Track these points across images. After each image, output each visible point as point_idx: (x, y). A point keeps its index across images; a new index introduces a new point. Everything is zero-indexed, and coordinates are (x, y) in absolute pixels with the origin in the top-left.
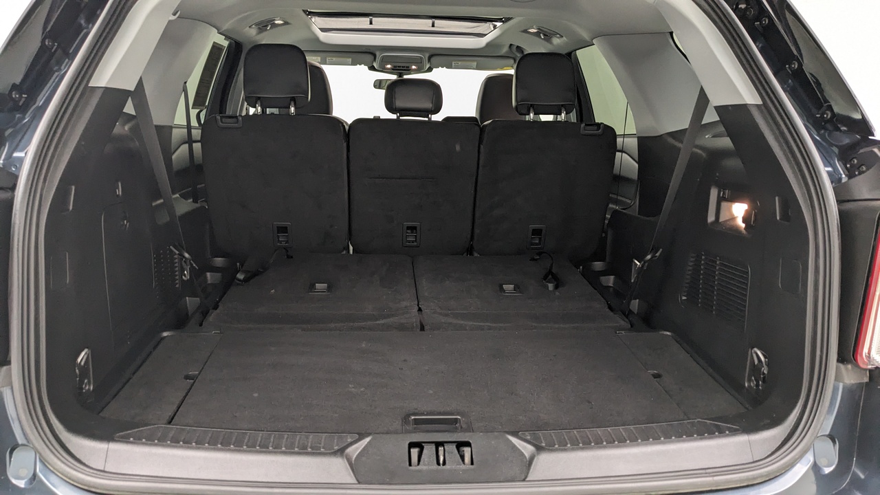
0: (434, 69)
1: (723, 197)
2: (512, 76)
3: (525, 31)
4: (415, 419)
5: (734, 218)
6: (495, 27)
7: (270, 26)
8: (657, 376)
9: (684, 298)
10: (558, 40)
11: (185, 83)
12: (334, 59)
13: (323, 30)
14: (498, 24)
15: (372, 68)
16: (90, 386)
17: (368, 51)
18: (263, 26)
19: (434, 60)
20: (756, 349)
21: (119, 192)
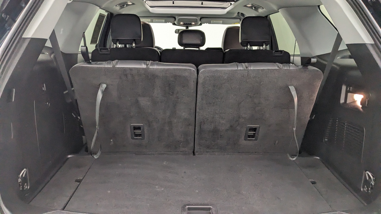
0: (203, 24)
1: (349, 90)
2: (239, 27)
3: (245, 6)
4: (188, 207)
5: (354, 101)
6: (231, 4)
7: (125, 5)
8: (313, 183)
9: (326, 140)
10: (261, 10)
11: (84, 33)
12: (157, 20)
13: (151, 7)
14: (233, 3)
15: (174, 24)
16: (28, 186)
17: (172, 16)
18: (122, 5)
19: (203, 20)
20: (368, 172)
21: (44, 89)
